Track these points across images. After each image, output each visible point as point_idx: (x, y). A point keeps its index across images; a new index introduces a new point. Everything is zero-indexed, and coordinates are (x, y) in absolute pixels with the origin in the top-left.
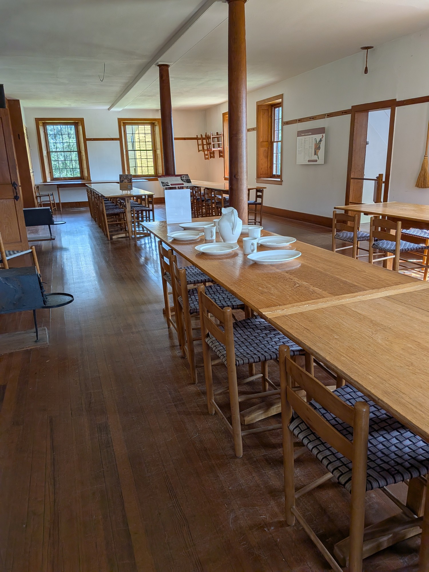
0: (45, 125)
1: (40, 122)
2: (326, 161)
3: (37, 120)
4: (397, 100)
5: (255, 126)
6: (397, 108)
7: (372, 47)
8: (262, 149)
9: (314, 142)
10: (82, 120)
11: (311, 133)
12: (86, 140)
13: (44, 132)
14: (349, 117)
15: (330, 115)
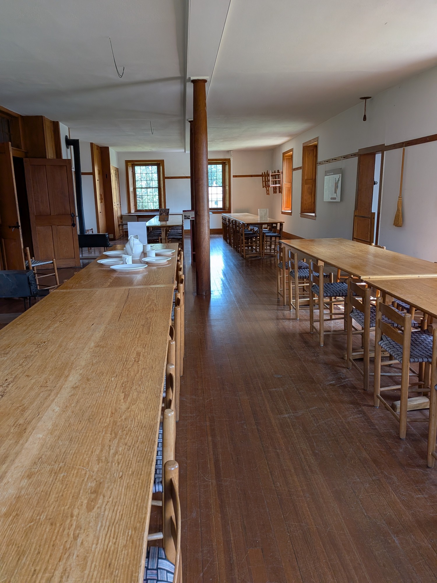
0: (133, 166)
1: (129, 163)
2: (342, 199)
3: (127, 162)
4: (386, 145)
5: (301, 165)
6: (386, 153)
7: (370, 98)
8: (306, 186)
9: (334, 182)
10: (163, 161)
11: (332, 173)
12: (165, 178)
13: (132, 171)
14: (356, 159)
15: (345, 157)
